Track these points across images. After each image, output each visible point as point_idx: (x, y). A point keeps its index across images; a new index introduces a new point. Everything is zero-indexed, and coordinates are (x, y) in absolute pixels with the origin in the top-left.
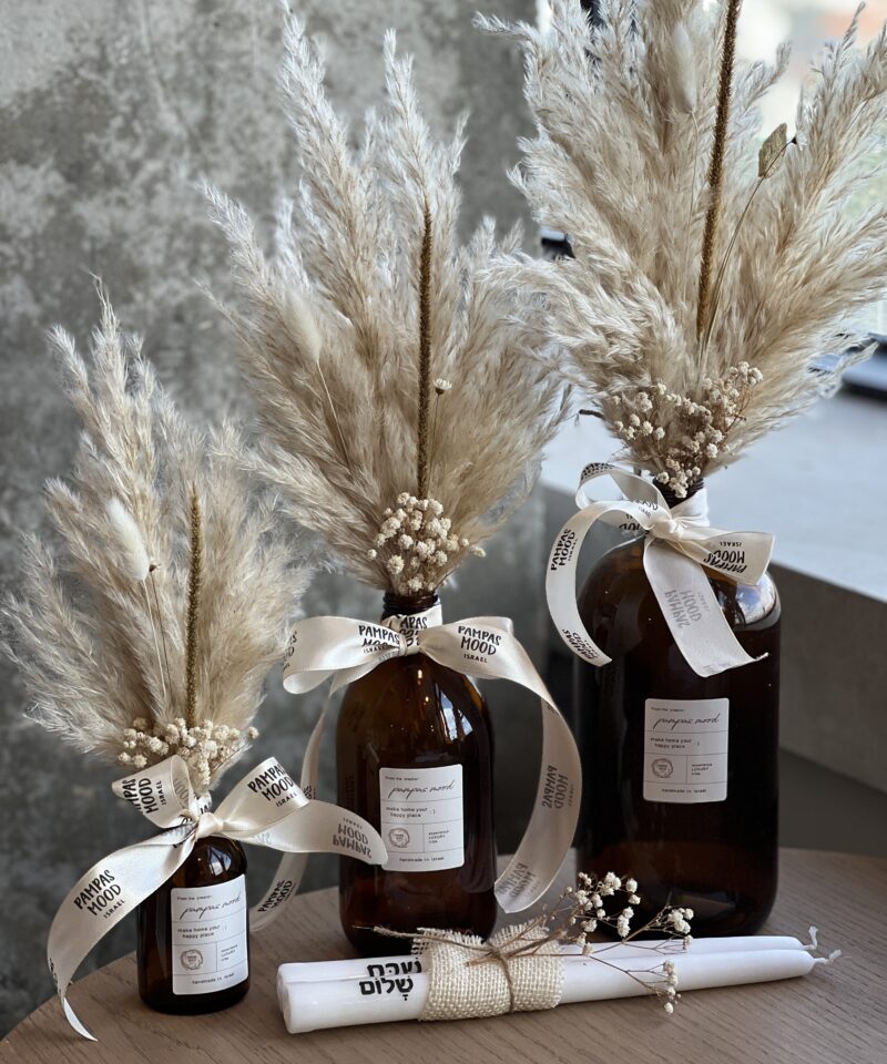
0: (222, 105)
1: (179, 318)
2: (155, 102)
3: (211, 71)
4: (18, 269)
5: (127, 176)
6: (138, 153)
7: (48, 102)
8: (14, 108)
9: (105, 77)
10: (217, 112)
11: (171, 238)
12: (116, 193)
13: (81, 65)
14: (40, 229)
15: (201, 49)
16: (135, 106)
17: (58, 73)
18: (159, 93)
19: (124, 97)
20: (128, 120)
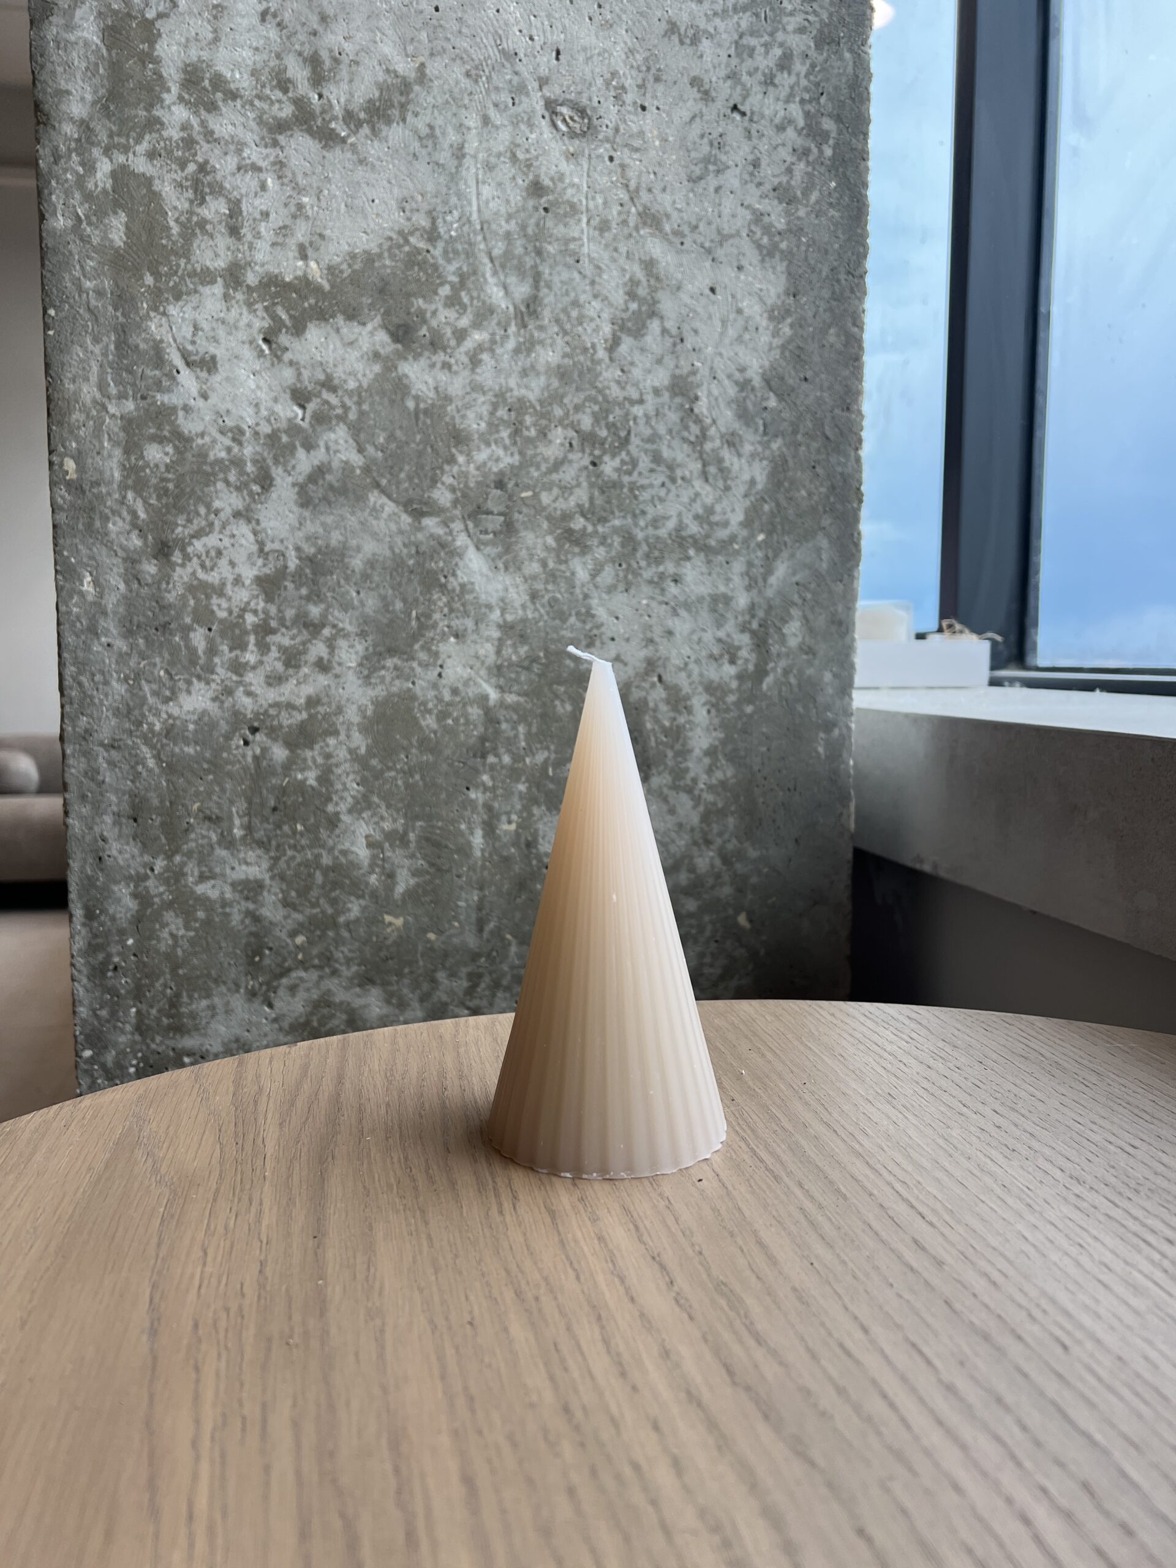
0: (549, 286)
1: (500, 484)
2: (484, 276)
3: (539, 252)
4: (342, 418)
5: (453, 343)
6: (464, 322)
7: (377, 264)
8: (344, 266)
9: (435, 247)
10: (544, 291)
11: (495, 407)
12: (440, 357)
13: (411, 233)
14: (365, 385)
15: (530, 231)
16: (463, 278)
17: (390, 239)
18: (488, 268)
19: (452, 268)
20: (456, 289)
